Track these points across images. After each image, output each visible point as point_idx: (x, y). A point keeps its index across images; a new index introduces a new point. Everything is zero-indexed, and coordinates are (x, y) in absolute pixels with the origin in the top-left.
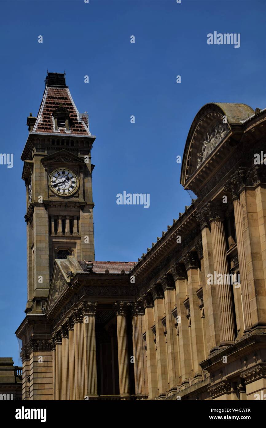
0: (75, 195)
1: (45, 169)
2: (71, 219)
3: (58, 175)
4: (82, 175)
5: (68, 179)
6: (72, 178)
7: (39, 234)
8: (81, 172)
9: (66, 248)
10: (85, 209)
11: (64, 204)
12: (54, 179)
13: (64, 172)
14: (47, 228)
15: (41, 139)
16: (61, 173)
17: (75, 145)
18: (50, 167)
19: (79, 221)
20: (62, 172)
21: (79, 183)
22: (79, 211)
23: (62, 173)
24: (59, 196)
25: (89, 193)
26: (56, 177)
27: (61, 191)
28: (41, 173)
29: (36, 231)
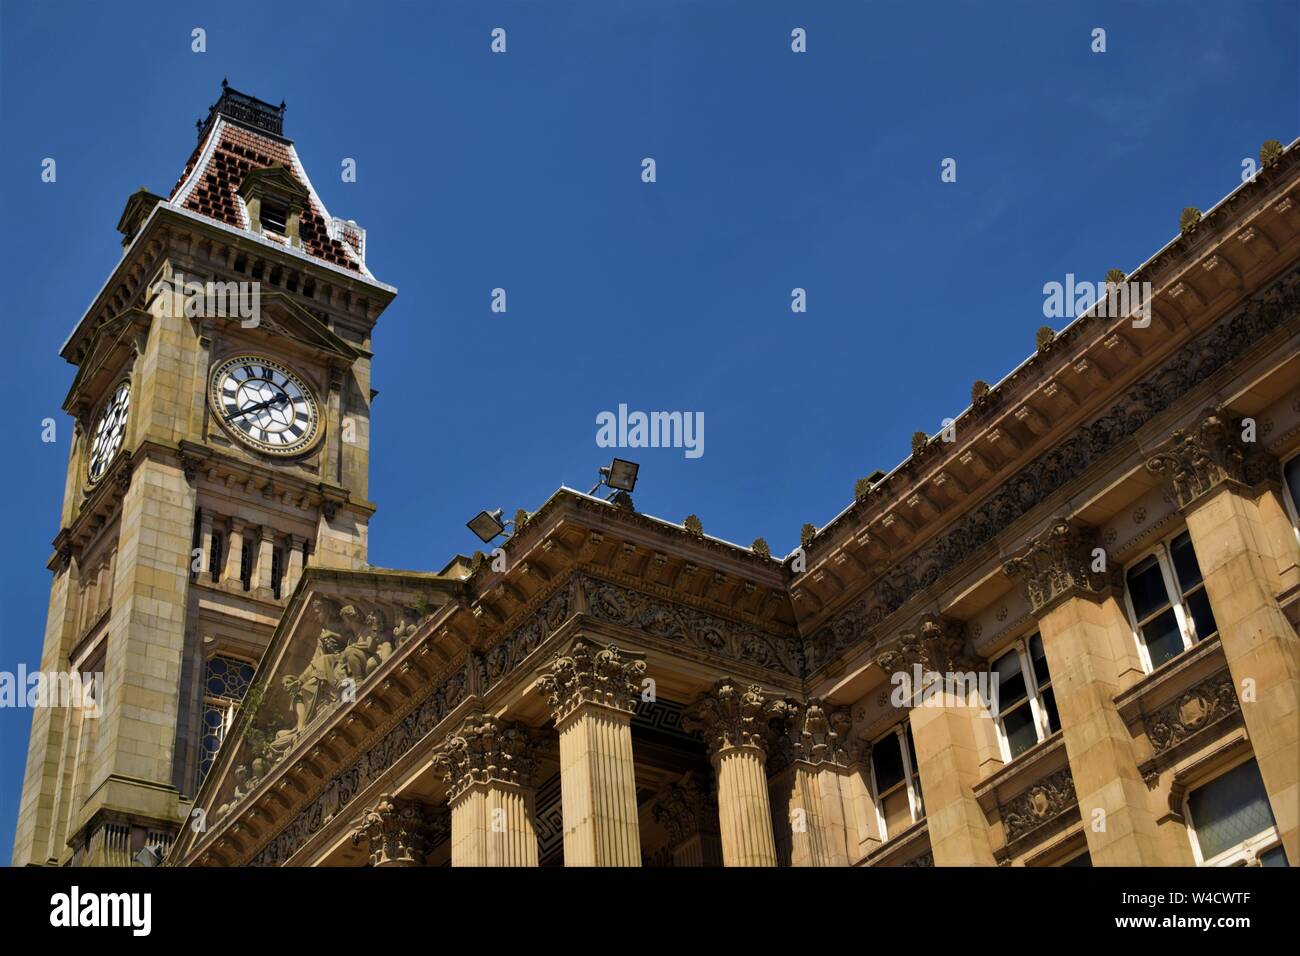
0: (308, 462)
1: (202, 340)
2: (279, 545)
3: (249, 376)
4: (336, 401)
5: (282, 399)
6: (299, 400)
7: (149, 563)
8: (336, 388)
9: (250, 648)
10: (338, 518)
11: (263, 481)
12: (231, 385)
13: (271, 372)
14: (186, 549)
15: (197, 238)
16: (258, 372)
17: (317, 297)
18: (219, 340)
19: (310, 557)
20: (264, 370)
21: (323, 422)
22: (316, 525)
23: (264, 375)
24: (246, 447)
25: (357, 468)
26: (238, 382)
27: (255, 433)
28: (182, 349)
29: (139, 548)
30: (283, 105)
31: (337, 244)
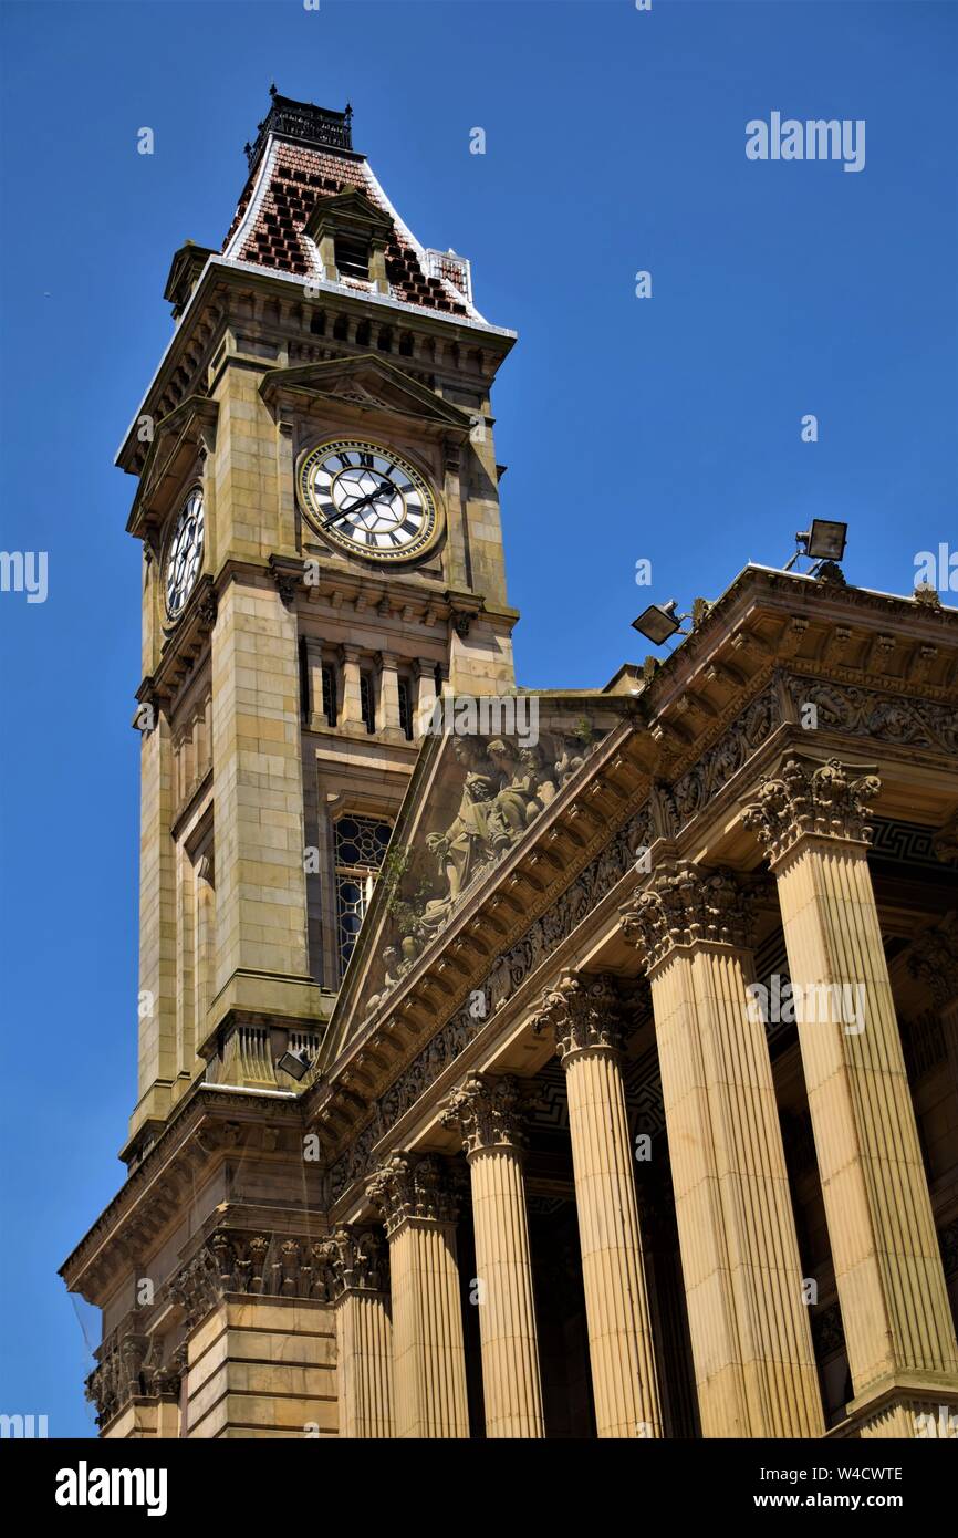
0: (428, 565)
1: (282, 426)
2: (405, 673)
3: (344, 465)
4: (455, 484)
5: (388, 489)
6: (409, 488)
7: (251, 711)
8: (453, 468)
9: (383, 803)
10: (474, 632)
11: (376, 595)
12: (324, 479)
13: (371, 458)
14: (293, 689)
15: (261, 297)
16: (355, 459)
17: (417, 355)
18: (303, 425)
19: (444, 684)
20: (362, 456)
21: (442, 514)
22: (447, 643)
23: (363, 462)
24: (350, 556)
25: (490, 567)
26: (332, 474)
27: (359, 536)
28: (259, 441)
29: (237, 692)
30: (349, 110)
31: (435, 283)
